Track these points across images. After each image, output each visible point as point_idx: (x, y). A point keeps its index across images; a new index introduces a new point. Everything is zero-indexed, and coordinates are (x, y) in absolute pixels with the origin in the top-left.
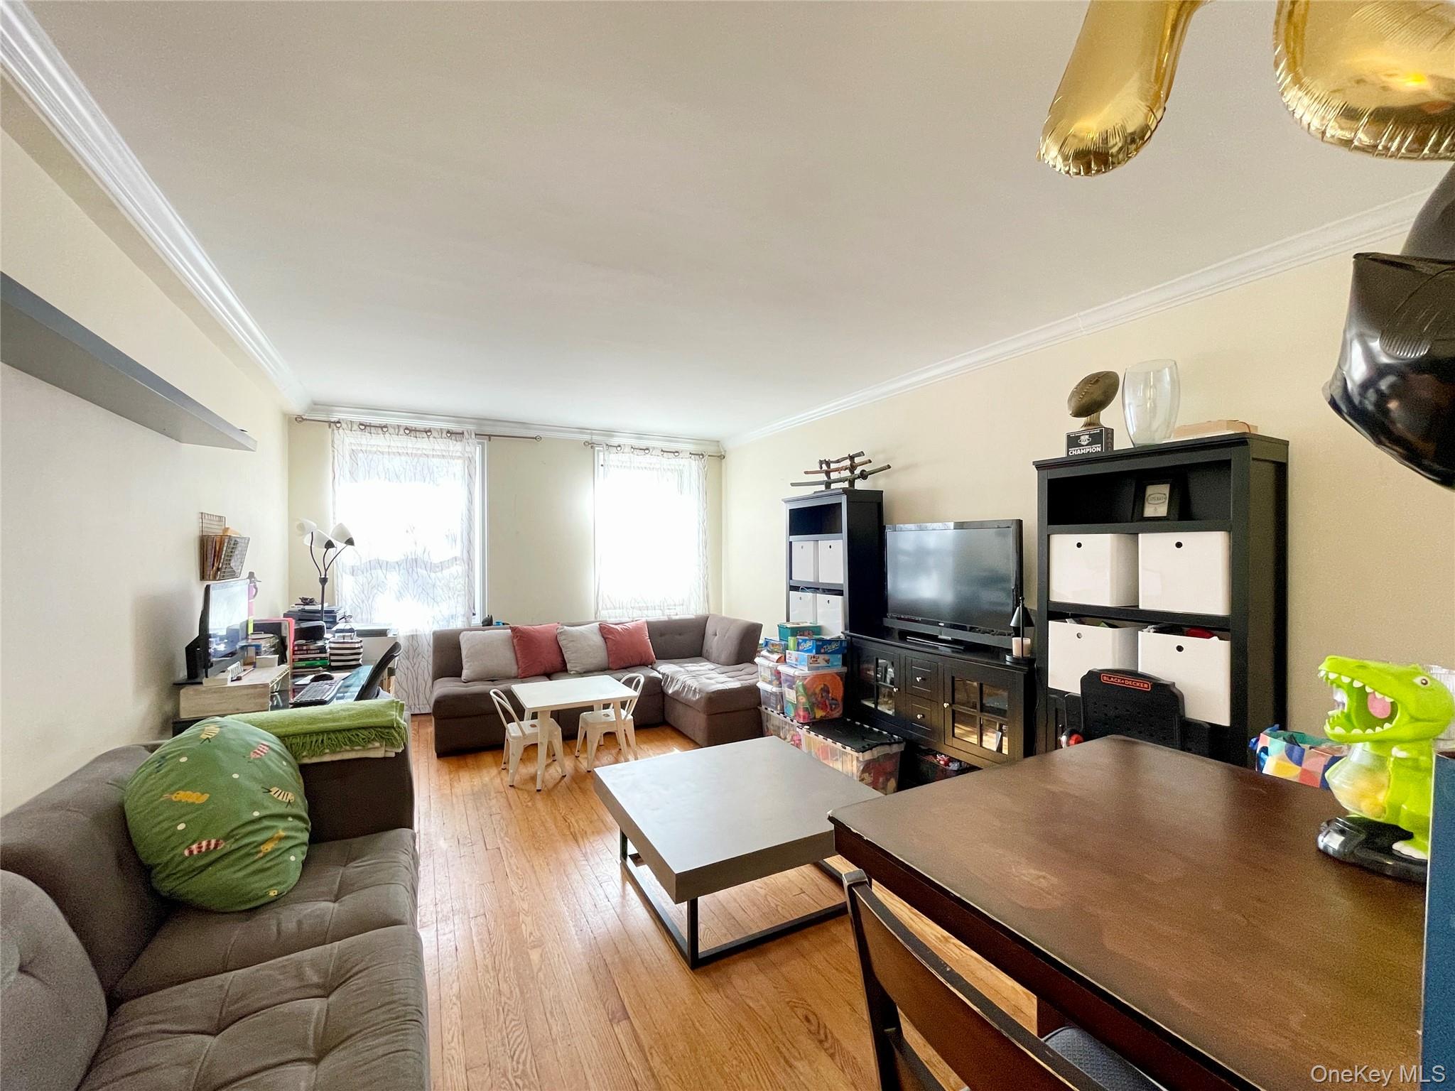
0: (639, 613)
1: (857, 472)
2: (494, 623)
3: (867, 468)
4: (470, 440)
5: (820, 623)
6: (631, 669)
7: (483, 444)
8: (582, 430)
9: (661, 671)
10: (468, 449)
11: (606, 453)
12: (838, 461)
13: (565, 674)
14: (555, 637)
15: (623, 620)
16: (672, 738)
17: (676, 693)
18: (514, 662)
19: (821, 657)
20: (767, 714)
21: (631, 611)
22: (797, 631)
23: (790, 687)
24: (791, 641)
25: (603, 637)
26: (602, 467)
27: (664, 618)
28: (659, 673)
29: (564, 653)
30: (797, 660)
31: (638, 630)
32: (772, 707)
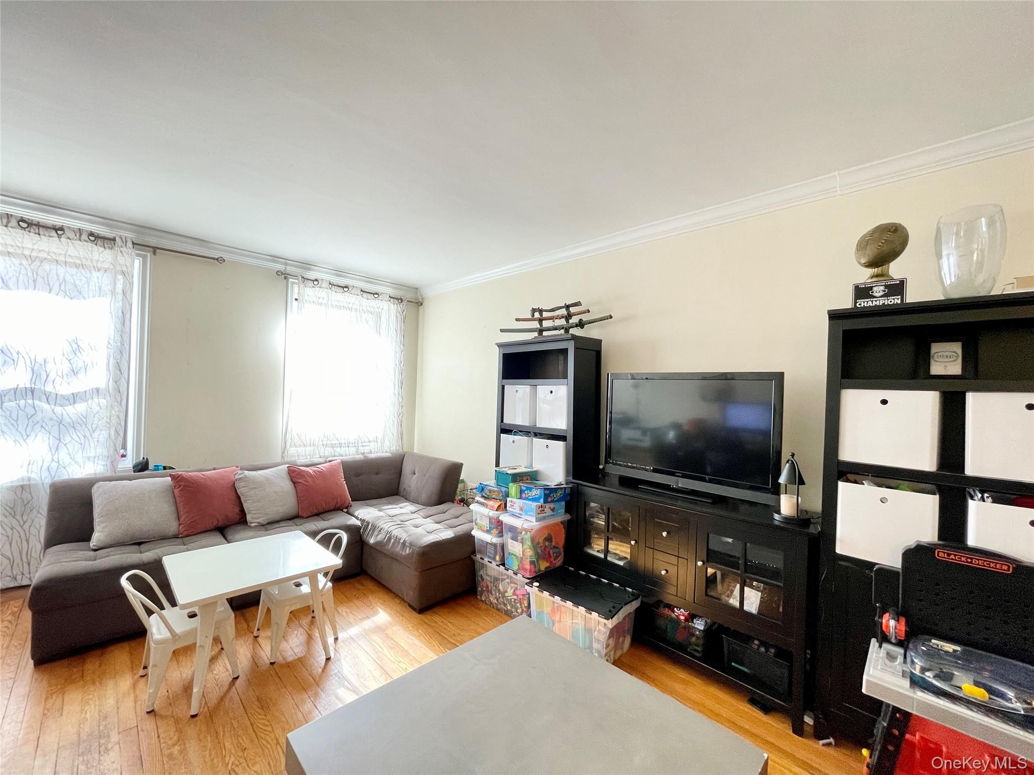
0: (331, 450)
1: (574, 320)
2: (151, 466)
3: (585, 318)
4: (124, 249)
5: (536, 467)
6: (325, 515)
7: (144, 258)
8: (275, 258)
9: (360, 517)
10: (121, 259)
11: (302, 286)
12: (553, 310)
13: (246, 527)
14: (233, 483)
15: (317, 460)
16: (373, 593)
17: (379, 543)
18: (173, 517)
19: (548, 506)
20: (483, 564)
21: (322, 449)
22: (517, 478)
23: (514, 538)
24: (513, 488)
25: (293, 482)
26: (295, 303)
27: (359, 457)
28: (357, 518)
29: (243, 502)
30: (521, 509)
31: (332, 472)
32: (489, 557)
